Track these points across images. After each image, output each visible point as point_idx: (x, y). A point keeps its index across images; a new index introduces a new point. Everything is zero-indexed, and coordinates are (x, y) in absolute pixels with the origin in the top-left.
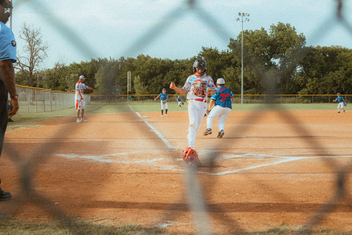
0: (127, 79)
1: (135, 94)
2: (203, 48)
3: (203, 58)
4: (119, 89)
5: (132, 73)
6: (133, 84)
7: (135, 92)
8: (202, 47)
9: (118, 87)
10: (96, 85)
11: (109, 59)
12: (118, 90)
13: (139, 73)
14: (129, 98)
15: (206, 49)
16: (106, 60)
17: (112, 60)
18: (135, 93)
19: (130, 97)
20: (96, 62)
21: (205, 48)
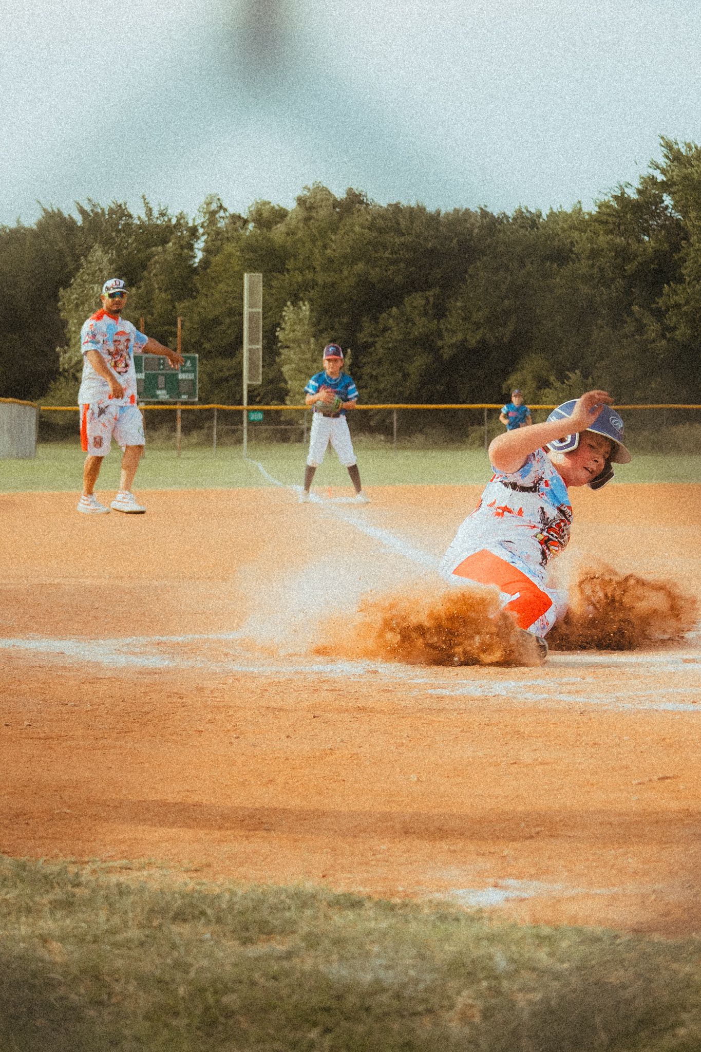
0: (241, 314)
1: (283, 402)
2: (669, 146)
3: (668, 200)
4: (194, 371)
5: (267, 285)
6: (271, 346)
7: (287, 392)
8: (662, 138)
9: (189, 358)
10: (65, 352)
11: (137, 212)
12: (190, 376)
13: (307, 286)
14: (250, 423)
15: (683, 150)
16: (120, 212)
17: (156, 213)
18: (281, 395)
19: (260, 416)
20: (69, 225)
21: (675, 147)
